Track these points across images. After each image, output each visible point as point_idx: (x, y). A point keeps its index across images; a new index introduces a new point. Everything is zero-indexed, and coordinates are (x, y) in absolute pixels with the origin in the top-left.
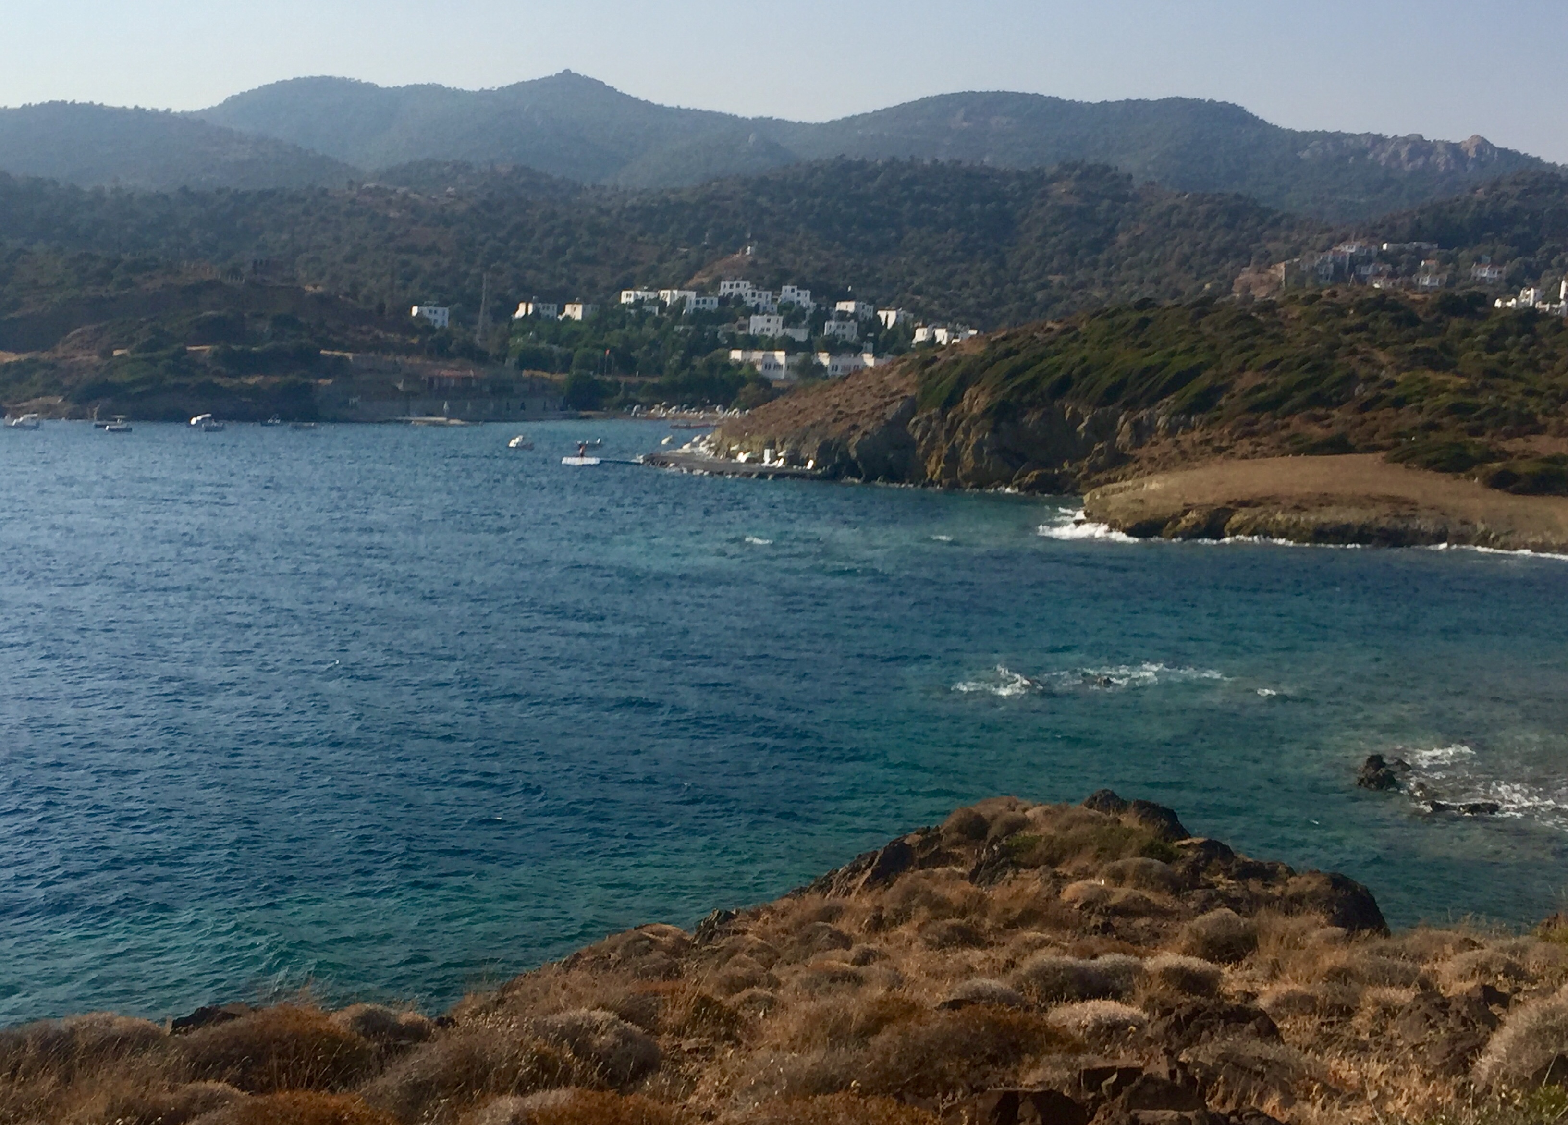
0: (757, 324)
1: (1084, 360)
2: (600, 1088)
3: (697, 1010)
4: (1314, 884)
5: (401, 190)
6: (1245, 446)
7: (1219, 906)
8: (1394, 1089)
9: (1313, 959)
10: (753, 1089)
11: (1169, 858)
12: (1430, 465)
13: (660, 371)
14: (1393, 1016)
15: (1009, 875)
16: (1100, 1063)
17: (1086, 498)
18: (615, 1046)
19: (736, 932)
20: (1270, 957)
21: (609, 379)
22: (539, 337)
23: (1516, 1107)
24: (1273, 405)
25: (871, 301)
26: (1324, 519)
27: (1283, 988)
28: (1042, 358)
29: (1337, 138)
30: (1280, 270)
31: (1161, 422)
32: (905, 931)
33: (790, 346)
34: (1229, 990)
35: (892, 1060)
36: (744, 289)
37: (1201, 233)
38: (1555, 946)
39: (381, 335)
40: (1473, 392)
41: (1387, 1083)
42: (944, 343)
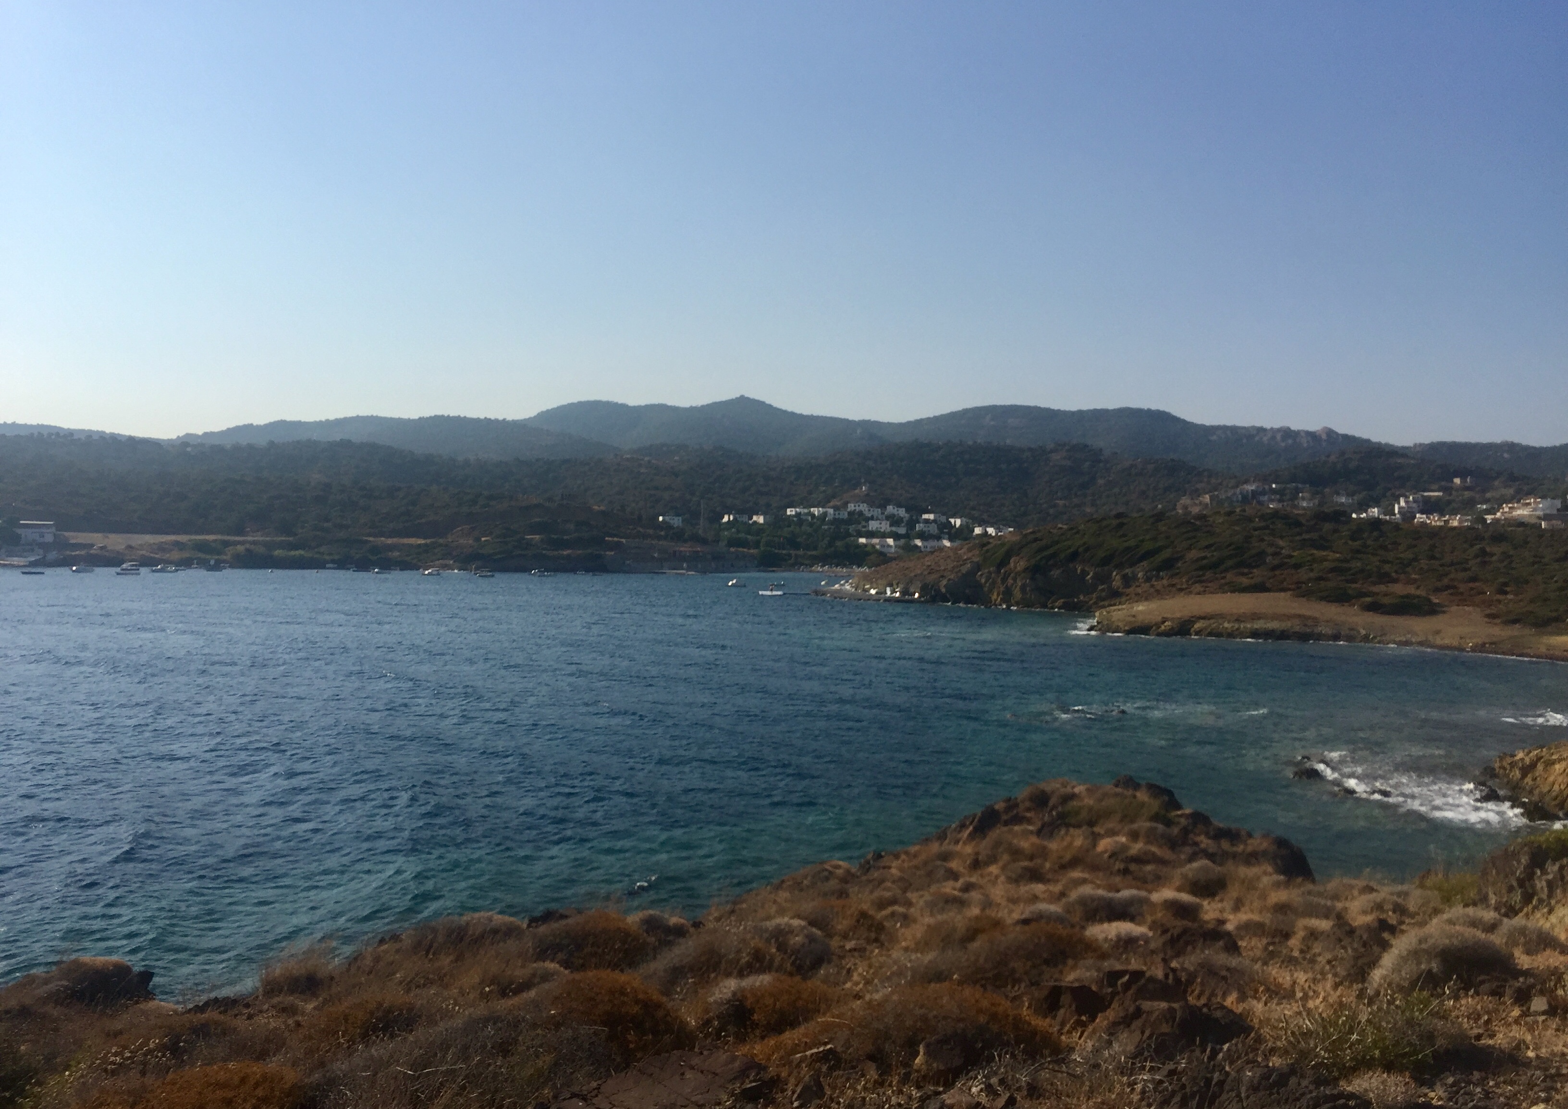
0: (873, 525)
1: (1085, 544)
2: (791, 974)
3: (858, 921)
4: (1265, 845)
5: (647, 459)
6: (1198, 587)
7: (1201, 858)
8: (1314, 992)
9: (1264, 897)
10: (889, 979)
11: (1168, 823)
12: (1322, 599)
13: (815, 548)
14: (1316, 939)
15: (1063, 832)
16: (1118, 967)
17: (1097, 614)
18: (803, 945)
19: (884, 868)
20: (1235, 894)
21: (784, 552)
22: (738, 532)
23: (1397, 1007)
24: (1214, 566)
25: (943, 514)
26: (1256, 626)
27: (1244, 916)
28: (1057, 543)
29: (1234, 429)
30: (1207, 498)
31: (1140, 575)
32: (994, 869)
33: (896, 536)
34: (1207, 917)
35: (981, 960)
36: (863, 507)
37: (1152, 479)
38: (1429, 892)
39: (641, 530)
40: (1346, 561)
41: (1309, 987)
42: (994, 534)
